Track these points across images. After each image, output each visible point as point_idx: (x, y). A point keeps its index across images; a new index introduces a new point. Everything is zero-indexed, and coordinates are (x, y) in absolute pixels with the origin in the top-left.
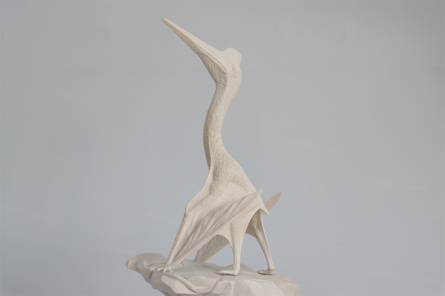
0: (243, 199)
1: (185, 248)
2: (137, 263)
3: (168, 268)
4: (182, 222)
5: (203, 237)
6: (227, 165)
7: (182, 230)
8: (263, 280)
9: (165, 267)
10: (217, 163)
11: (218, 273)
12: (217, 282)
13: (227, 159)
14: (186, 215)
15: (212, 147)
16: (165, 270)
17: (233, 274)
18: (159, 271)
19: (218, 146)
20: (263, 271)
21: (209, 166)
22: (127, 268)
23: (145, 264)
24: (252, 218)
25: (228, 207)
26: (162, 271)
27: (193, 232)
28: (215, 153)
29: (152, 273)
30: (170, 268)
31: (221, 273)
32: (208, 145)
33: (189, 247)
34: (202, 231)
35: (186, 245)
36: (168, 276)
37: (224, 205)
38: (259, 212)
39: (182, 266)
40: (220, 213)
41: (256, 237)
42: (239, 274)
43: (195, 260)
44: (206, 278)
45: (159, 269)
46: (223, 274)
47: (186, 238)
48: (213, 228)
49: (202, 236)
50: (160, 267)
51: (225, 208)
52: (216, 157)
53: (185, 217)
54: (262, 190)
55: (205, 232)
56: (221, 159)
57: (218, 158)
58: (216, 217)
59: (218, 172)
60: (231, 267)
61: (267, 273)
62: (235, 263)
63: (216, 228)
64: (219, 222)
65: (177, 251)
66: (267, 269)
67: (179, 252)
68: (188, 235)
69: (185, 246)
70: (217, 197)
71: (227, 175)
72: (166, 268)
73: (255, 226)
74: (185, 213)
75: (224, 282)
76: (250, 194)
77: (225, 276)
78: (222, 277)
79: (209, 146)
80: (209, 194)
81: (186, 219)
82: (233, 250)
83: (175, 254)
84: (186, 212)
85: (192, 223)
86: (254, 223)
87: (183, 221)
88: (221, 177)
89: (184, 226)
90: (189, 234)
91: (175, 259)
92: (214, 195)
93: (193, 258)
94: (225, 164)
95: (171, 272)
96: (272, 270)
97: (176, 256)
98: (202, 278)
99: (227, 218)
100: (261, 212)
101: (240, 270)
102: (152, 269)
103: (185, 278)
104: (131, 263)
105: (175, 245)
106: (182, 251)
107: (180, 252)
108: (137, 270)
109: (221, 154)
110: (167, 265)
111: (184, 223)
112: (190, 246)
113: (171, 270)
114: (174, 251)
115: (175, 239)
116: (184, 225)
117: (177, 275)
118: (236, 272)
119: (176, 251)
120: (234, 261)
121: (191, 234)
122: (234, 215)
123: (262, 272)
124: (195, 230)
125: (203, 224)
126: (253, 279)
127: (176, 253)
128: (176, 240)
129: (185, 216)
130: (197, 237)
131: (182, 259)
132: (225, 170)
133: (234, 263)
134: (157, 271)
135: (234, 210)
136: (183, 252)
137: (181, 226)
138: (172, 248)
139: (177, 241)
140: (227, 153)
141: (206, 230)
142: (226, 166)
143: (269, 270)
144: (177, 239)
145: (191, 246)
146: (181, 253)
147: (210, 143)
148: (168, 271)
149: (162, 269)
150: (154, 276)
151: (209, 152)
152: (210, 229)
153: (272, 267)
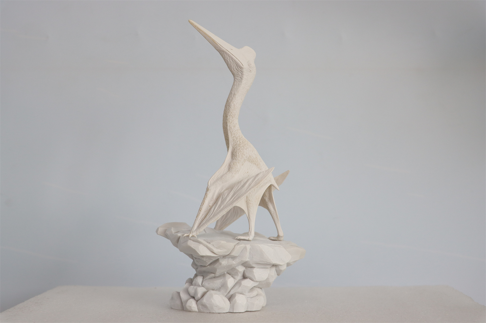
0: (257, 175)
1: (208, 217)
2: (165, 231)
3: (193, 234)
4: (205, 195)
5: (223, 207)
6: (243, 147)
7: (205, 202)
8: (274, 245)
9: (191, 233)
10: (235, 145)
11: (236, 238)
12: (235, 246)
13: (243, 141)
14: (208, 189)
15: (231, 131)
16: (191, 235)
17: (248, 239)
18: (185, 236)
19: (235, 131)
20: (274, 237)
21: (228, 147)
22: (157, 234)
23: (173, 231)
24: (264, 192)
25: (245, 182)
26: (188, 236)
27: (214, 204)
28: (233, 137)
29: (179, 238)
30: (195, 234)
31: (238, 238)
32: (227, 129)
33: (211, 216)
34: (222, 202)
35: (209, 215)
36: (193, 241)
37: (241, 181)
38: (270, 187)
39: (205, 233)
40: (238, 187)
41: (268, 208)
42: (254, 240)
43: (215, 228)
44: (226, 242)
45: (186, 235)
46: (240, 240)
47: (209, 208)
48: (232, 200)
49: (222, 207)
50: (186, 234)
51: (242, 183)
52: (234, 140)
53: (208, 191)
54: (274, 167)
55: (225, 204)
56: (238, 141)
57: (236, 140)
58: (234, 190)
59: (236, 152)
60: (247, 234)
61: (277, 239)
62: (250, 230)
63: (234, 199)
64: (237, 195)
65: (201, 220)
66: (276, 236)
67: (202, 220)
68: (210, 206)
69: (208, 215)
70: (235, 174)
71: (244, 155)
72: (191, 234)
73: (267, 199)
74: (207, 187)
75: (241, 246)
76: (263, 171)
77: (242, 241)
78: (239, 241)
79: (227, 131)
80: (228, 171)
81: (208, 193)
82: (248, 219)
83: (199, 222)
84: (209, 187)
85: (213, 196)
86: (266, 196)
87: (206, 194)
88: (238, 157)
89: (206, 198)
90: (211, 205)
91: (199, 227)
92: (233, 172)
93: (213, 227)
94: (242, 146)
95: (195, 237)
96: (282, 237)
97: (200, 224)
98: (223, 242)
99: (244, 191)
100: (272, 187)
101: (254, 237)
102: (179, 235)
103: (207, 242)
104: (161, 230)
105: (199, 215)
106: (205, 219)
107: (203, 221)
108: (166, 236)
109: (238, 137)
110: (193, 231)
111: (207, 196)
112: (212, 215)
113: (195, 236)
114: (198, 220)
115: (199, 209)
116: (206, 197)
117: (200, 240)
118: (251, 238)
119: (200, 219)
120: (250, 228)
121: (213, 205)
122: (250, 189)
123: (273, 238)
124: (216, 202)
125: (223, 196)
126: (266, 244)
127: (200, 221)
128: (200, 210)
129: (207, 190)
130: (218, 208)
131: (205, 227)
132: (241, 150)
133: (249, 231)
134: (184, 236)
135: (250, 185)
136: (206, 220)
137: (204, 199)
138: (197, 217)
139: (201, 211)
140: (243, 136)
141: (226, 202)
142: (242, 147)
143: (278, 236)
144: (200, 209)
145: (213, 215)
146: (205, 221)
147: (228, 128)
148: (193, 236)
149: (188, 234)
150: (181, 240)
151: (228, 136)
152: (229, 200)
153: (281, 234)
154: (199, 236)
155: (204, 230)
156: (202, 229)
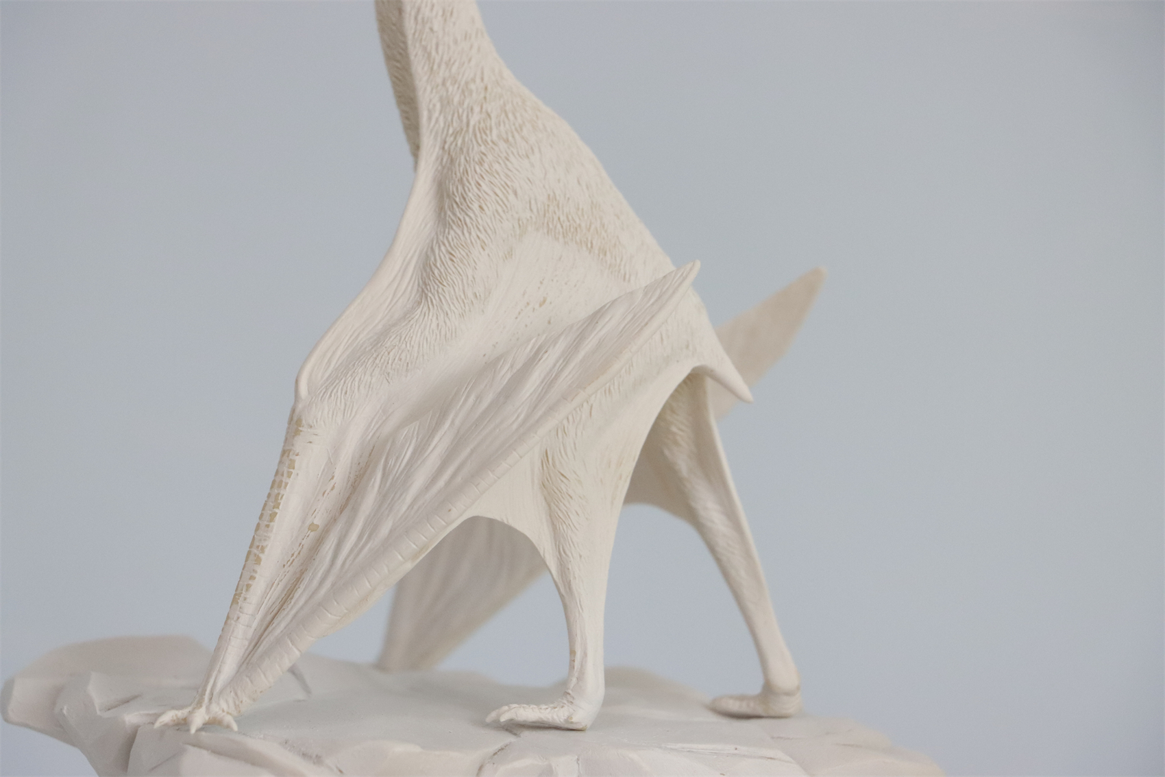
0: (595, 317)
1: (300, 597)
2: (56, 694)
3: (215, 708)
4: (281, 462)
5: (391, 531)
6: (507, 141)
7: (282, 502)
8: (729, 748)
9: (199, 704)
10: (455, 134)
11: (489, 719)
12: (481, 768)
13: (509, 107)
14: (299, 423)
15: (425, 48)
16: (199, 718)
17: (566, 721)
18: (166, 725)
19: (456, 42)
20: (742, 698)
21: (416, 149)
22: (6, 720)
23: (98, 693)
24: (659, 418)
25: (518, 366)
26: (182, 725)
27: (342, 510)
28: (439, 80)
29: (130, 741)
30: (224, 706)
31: (503, 719)
32: (403, 34)
33: (323, 591)
34: (387, 499)
35: (306, 582)
36: (217, 752)
37: (498, 359)
38: (695, 381)
39: (301, 695)
40: (479, 398)
41: (692, 516)
42: (604, 721)
44: (418, 750)
45: (168, 717)
46: (514, 727)
47: (307, 542)
48: (441, 483)
49: (385, 530)
51: (504, 374)
52: (446, 102)
53: (297, 432)
54: (698, 264)
55: (404, 508)
56: (477, 109)
57: (461, 103)
58: (457, 422)
59: (461, 180)
61: (759, 710)
62: (577, 664)
63: (459, 479)
64: (472, 452)
65: (259, 616)
66: (756, 689)
67: (269, 618)
68: (312, 527)
69: (302, 587)
70: (462, 315)
71: (511, 197)
72: (203, 710)
73: (682, 460)
74: (293, 411)
75: (518, 764)
76: (632, 293)
77: (527, 735)
78: (508, 738)
79: (405, 43)
80: (419, 303)
81: (299, 444)
82: (562, 596)
83: (250, 632)
84: (300, 406)
85: (331, 464)
87: (285, 452)
88: (475, 206)
89: (290, 481)
90: (319, 520)
91: (250, 661)
92: (446, 307)
94: (499, 136)
95: (228, 727)
96: (788, 694)
97: (256, 643)
98: (399, 749)
99: (515, 426)
100: (710, 384)
102: (131, 717)
103: (304, 755)
104: (25, 692)
105: (248, 586)
106: (283, 614)
107: (276, 621)
108: (60, 729)
109: (473, 80)
110: (212, 694)
111: (292, 462)
112: (328, 584)
113: (229, 719)
114: (244, 618)
115: (249, 553)
116: (289, 474)
117: (258, 743)
118: (583, 711)
119: (253, 615)
120: (573, 653)
121: (333, 521)
123: (735, 706)
124: (348, 499)
125: (391, 462)
126: (679, 746)
127: (255, 625)
128: (253, 555)
129: (295, 425)
130: (360, 537)
132: (496, 166)
133: (572, 667)
134: (157, 725)
135: (549, 383)
136: (290, 616)
137: (278, 483)
138: (235, 601)
139: (258, 560)
140: (507, 73)
141: (409, 498)
142: (503, 145)
143: (767, 690)
144: (255, 551)
145: (333, 585)
146: (283, 625)
147: (410, 25)
148: (212, 724)
149: (180, 714)
150: (142, 754)
151: (411, 75)
152: (427, 488)
153: (785, 674)
154: (248, 721)
155: (293, 671)
156: (272, 674)
